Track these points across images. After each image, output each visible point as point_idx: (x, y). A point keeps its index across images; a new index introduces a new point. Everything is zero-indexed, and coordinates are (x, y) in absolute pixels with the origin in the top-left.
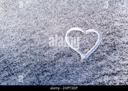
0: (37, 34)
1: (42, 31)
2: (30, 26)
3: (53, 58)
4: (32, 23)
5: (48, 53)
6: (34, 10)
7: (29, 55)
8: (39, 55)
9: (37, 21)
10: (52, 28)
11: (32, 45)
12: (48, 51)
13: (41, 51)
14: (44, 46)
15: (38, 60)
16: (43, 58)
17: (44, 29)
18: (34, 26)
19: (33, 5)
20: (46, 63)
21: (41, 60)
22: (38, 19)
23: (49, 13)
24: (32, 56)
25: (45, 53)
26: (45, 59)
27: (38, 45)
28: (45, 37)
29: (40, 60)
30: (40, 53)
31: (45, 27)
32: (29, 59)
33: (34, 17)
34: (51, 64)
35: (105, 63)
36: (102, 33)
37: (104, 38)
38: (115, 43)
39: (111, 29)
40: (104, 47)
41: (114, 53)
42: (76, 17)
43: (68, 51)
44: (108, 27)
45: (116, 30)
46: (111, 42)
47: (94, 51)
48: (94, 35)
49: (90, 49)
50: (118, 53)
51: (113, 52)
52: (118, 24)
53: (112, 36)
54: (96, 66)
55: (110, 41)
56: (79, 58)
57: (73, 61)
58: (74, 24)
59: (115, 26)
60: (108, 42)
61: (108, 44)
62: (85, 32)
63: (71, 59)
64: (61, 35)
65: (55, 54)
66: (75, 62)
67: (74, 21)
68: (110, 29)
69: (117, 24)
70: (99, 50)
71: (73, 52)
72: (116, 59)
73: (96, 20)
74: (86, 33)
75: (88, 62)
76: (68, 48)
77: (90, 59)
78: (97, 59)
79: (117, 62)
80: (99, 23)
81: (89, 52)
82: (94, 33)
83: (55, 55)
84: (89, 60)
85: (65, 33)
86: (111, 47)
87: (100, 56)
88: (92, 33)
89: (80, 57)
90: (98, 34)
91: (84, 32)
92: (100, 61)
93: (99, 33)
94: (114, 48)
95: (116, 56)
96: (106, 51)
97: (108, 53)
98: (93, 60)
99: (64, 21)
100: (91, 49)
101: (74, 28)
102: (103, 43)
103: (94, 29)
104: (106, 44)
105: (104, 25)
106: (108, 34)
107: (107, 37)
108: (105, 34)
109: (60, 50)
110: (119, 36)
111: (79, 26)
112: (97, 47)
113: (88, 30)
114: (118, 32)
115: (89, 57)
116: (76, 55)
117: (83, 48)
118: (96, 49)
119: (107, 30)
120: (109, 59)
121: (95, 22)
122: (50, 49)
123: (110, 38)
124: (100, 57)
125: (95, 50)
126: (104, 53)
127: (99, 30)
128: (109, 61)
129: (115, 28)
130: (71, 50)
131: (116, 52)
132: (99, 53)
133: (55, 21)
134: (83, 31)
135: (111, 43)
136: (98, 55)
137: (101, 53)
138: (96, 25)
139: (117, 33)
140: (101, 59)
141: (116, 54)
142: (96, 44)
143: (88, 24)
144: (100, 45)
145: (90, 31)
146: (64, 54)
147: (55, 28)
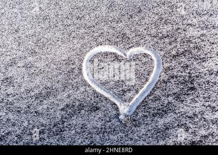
0: (19, 65)
1: (30, 59)
2: (4, 50)
3: (59, 116)
4: (9, 42)
5: (45, 107)
6: (10, 14)
7: (4, 114)
8: (26, 113)
9: (19, 37)
10: (53, 51)
11: (10, 90)
12: (45, 102)
13: (30, 103)
14: (37, 91)
15: (26, 124)
16: (35, 119)
17: (34, 53)
18: (12, 48)
19: (8, 3)
20: (43, 128)
21: (31, 122)
22: (21, 32)
23: (45, 19)
24: (11, 116)
25: (41, 108)
26: (41, 120)
27: (22, 90)
28: (37, 71)
29: (29, 124)
30: (28, 107)
31: (37, 50)
32: (4, 123)
33: (11, 28)
34: (54, 130)
35: (173, 120)
36: (162, 53)
37: (166, 65)
38: (193, 75)
39: (181, 44)
40: (169, 84)
41: (192, 97)
42: (103, 24)
43: (89, 99)
44: (173, 39)
45: (192, 45)
46: (182, 72)
47: (146, 95)
48: (144, 60)
49: (137, 92)
50: (201, 96)
51: (188, 94)
52: (196, 33)
53: (183, 59)
54: (154, 129)
55: (182, 70)
56: (114, 112)
57: (102, 120)
58: (100, 40)
59: (188, 36)
60: (176, 74)
61: (176, 77)
62: (125, 55)
63: (98, 116)
64: (73, 64)
65: (62, 107)
66: (108, 122)
67: (100, 32)
68: (178, 45)
69: (192, 32)
70: (158, 93)
71: (102, 101)
72: (197, 110)
73: (147, 26)
74: (128, 57)
75: (135, 120)
76: (91, 91)
77: (140, 114)
78: (156, 111)
79: (199, 116)
80: (153, 32)
81: (137, 98)
82: (145, 55)
83: (62, 109)
84: (137, 115)
85: (81, 60)
86: (184, 82)
87: (162, 105)
88: (140, 57)
89: (117, 109)
90: (154, 58)
91: (123, 55)
92: (163, 115)
93: (155, 54)
94: (190, 86)
95: (197, 102)
96: (174, 94)
97: (177, 97)
98: (146, 116)
99: (78, 33)
100: (141, 91)
101: (100, 47)
102: (164, 77)
103: (144, 47)
104: (173, 77)
105: (166, 37)
106: (174, 56)
107: (173, 62)
108: (167, 56)
109: (72, 98)
110: (200, 59)
111: (110, 42)
112: (153, 86)
113: (131, 50)
114: (196, 50)
115: (138, 108)
116: (109, 106)
117: (122, 90)
118: (150, 90)
119: (172, 46)
120: (182, 110)
121: (146, 32)
122: (51, 98)
123: (180, 64)
124: (161, 107)
125: (149, 92)
126: (170, 99)
127: (154, 47)
128: (182, 115)
129: (190, 41)
130: (97, 97)
131: (196, 93)
132: (157, 99)
133: (58, 34)
134: (119, 53)
135: (184, 74)
136: (157, 102)
137: (164, 98)
138: (147, 37)
139: (194, 52)
140: (163, 111)
141: (196, 99)
142: (150, 80)
143: (131, 37)
144: (159, 81)
145: (135, 50)
146: (81, 107)
147: (58, 50)
